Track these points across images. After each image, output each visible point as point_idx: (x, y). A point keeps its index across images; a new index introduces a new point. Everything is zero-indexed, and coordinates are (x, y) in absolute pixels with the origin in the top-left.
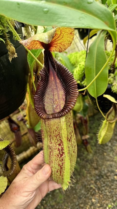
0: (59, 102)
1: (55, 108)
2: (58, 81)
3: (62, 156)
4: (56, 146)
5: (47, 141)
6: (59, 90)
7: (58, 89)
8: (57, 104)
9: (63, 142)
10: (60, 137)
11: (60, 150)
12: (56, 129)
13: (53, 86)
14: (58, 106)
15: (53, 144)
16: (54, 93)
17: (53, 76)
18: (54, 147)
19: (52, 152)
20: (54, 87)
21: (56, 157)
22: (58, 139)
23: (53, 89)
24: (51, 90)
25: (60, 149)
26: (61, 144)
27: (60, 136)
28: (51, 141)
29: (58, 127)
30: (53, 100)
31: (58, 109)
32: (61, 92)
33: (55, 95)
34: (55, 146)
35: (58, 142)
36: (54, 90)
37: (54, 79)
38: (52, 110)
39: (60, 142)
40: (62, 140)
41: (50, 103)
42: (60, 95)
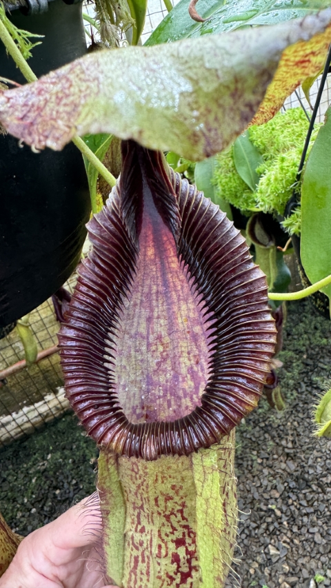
0: (171, 347)
1: (156, 367)
2: (174, 263)
3: (189, 580)
4: (163, 545)
5: (122, 519)
6: (175, 301)
7: (173, 293)
8: (161, 353)
9: (195, 534)
10: (183, 518)
11: (182, 560)
12: (171, 493)
13: (148, 282)
14: (169, 361)
15: (149, 537)
16: (152, 311)
17: (151, 244)
18: (155, 551)
19: (143, 561)
20: (155, 288)
21: (164, 581)
22: (176, 525)
23: (149, 295)
24: (138, 302)
25: (181, 557)
26: (188, 541)
27: (185, 515)
28: (139, 523)
29: (181, 488)
30: (148, 338)
31: (165, 371)
32: (184, 307)
33: (158, 317)
34: (160, 547)
35: (172, 533)
36: (154, 297)
37: (155, 255)
38: (138, 379)
39: (184, 533)
40: (191, 525)
41: (133, 353)
42: (180, 320)
